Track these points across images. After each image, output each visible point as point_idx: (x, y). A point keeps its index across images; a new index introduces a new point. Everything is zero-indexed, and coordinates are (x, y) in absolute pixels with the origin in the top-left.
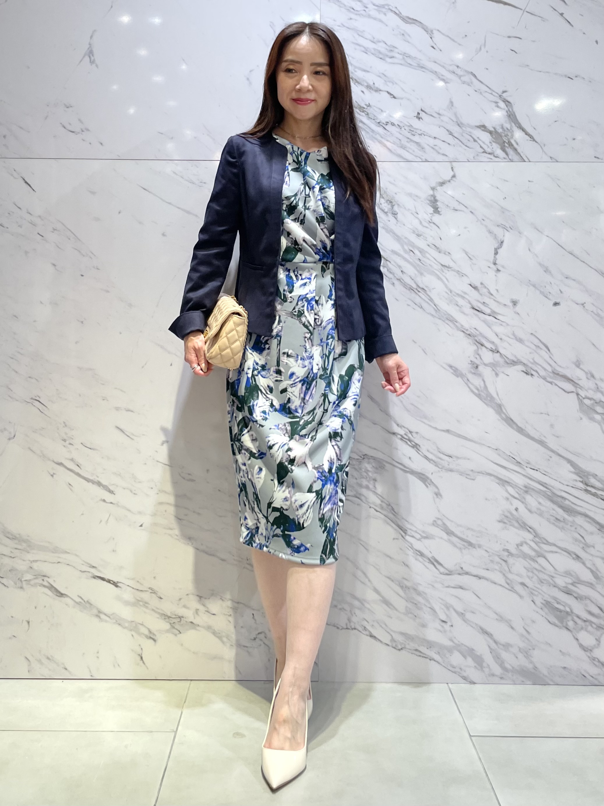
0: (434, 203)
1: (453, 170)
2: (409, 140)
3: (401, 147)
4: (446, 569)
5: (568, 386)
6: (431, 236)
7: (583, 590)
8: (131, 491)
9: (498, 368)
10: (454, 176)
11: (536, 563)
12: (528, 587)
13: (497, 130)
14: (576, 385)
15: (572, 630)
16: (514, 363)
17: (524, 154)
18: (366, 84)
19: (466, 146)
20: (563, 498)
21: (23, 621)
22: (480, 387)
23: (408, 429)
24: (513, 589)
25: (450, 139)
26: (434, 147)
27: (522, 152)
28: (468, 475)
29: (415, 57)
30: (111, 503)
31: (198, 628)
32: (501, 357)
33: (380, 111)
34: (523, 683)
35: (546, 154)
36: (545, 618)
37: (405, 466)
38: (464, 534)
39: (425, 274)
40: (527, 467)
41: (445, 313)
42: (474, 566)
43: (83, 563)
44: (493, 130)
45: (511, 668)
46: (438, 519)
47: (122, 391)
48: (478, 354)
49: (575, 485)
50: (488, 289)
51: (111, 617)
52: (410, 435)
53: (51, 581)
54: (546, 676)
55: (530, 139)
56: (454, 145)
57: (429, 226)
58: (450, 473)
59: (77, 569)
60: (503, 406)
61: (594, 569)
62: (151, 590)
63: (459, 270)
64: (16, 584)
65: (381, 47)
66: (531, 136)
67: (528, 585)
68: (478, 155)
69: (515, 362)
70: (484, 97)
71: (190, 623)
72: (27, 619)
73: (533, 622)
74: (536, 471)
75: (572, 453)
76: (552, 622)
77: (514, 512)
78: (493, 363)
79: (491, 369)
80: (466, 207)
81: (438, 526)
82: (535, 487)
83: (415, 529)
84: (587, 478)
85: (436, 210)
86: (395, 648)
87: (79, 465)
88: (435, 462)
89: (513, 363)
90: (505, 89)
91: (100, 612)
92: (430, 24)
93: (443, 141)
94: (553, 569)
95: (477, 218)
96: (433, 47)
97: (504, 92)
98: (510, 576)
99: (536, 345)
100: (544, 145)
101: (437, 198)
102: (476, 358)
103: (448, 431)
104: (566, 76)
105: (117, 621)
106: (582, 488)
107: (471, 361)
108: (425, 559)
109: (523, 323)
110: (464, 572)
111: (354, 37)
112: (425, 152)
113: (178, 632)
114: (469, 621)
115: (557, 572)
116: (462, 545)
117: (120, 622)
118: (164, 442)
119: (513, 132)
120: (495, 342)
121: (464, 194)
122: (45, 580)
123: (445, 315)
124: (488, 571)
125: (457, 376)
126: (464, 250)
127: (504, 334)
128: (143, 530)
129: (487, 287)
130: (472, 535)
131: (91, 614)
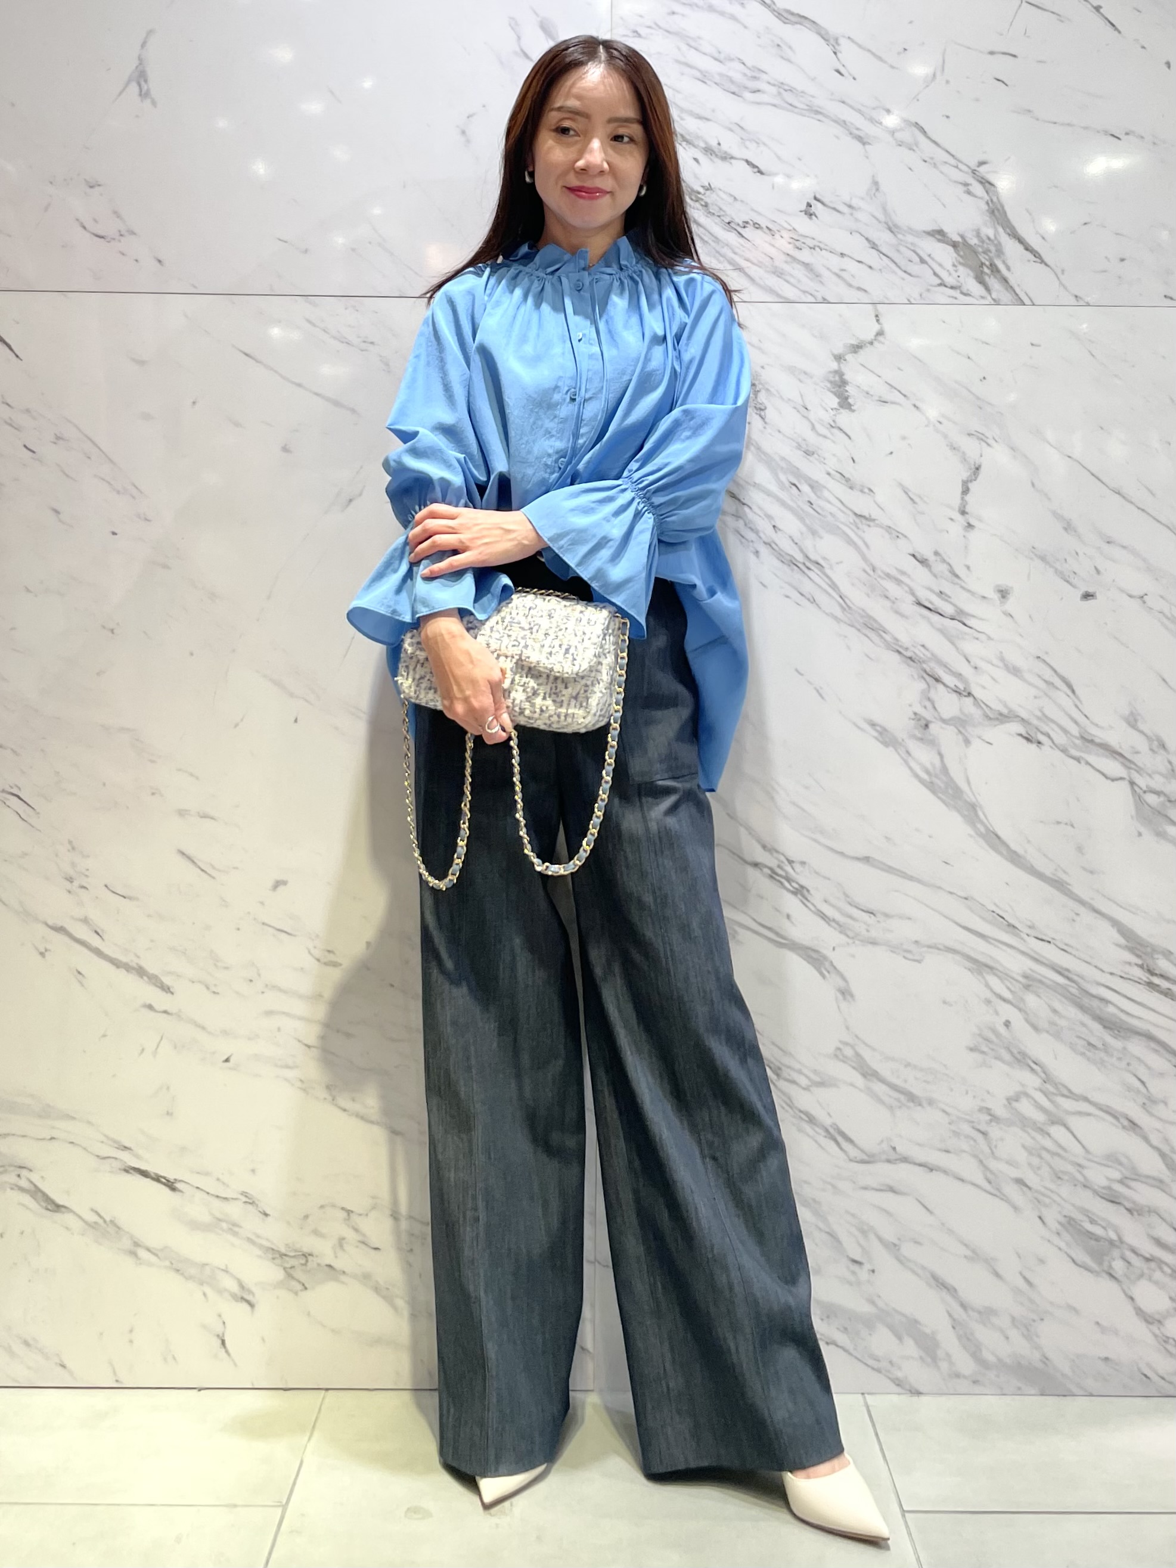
0: (839, 385)
1: (878, 321)
2: (789, 259)
3: (774, 273)
4: (862, 1151)
5: (1114, 767)
6: (835, 455)
7: (1144, 1195)
8: (208, 988)
9: (970, 728)
10: (880, 333)
11: (1046, 1136)
12: (1030, 1188)
13: (967, 239)
14: (1128, 764)
15: (1121, 1279)
16: (1002, 718)
17: (1023, 290)
18: (702, 145)
19: (905, 272)
20: (1102, 1000)
22: (934, 767)
24: (1000, 1192)
25: (871, 257)
26: (843, 274)
27: (1019, 285)
28: (909, 952)
29: (802, 92)
30: (165, 1012)
31: (343, 1278)
32: (974, 704)
33: (731, 200)
34: (1019, 1393)
35: (1065, 288)
36: (1066, 1253)
37: (777, 934)
38: (898, 1077)
39: (822, 532)
40: (1028, 935)
41: (863, 613)
42: (919, 1145)
43: (104, 1140)
44: (959, 239)
45: (995, 1360)
46: (846, 1044)
47: (192, 775)
48: (929, 699)
49: (1126, 973)
50: (950, 565)
51: (160, 1254)
52: (788, 868)
53: (35, 1178)
54: (1066, 1376)
55: (1035, 259)
56: (880, 270)
57: (829, 435)
58: (870, 946)
59: (91, 1153)
60: (981, 807)
61: (1165, 1149)
62: (246, 1196)
63: (894, 527)
65: (735, 71)
66: (1036, 254)
67: (1029, 1184)
68: (928, 290)
69: (1006, 717)
70: (942, 172)
71: (327, 1269)
73: (1042, 1261)
74: (1046, 944)
75: (1121, 907)
76: (1079, 1262)
77: (1002, 1030)
78: (959, 718)
79: (956, 730)
80: (905, 396)
81: (844, 1060)
82: (1045, 977)
83: (797, 1066)
84: (1152, 957)
85: (845, 403)
87: (100, 933)
88: (840, 926)
89: (1000, 717)
90: (983, 158)
91: (137, 1244)
92: (832, 27)
93: (859, 262)
94: (1083, 1149)
95: (926, 417)
96: (839, 72)
97: (982, 163)
98: (993, 1165)
99: (1047, 677)
100: (1063, 271)
101: (846, 377)
102: (925, 707)
103: (866, 860)
104: (1106, 133)
105: (172, 1264)
106: (1140, 979)
107: (915, 714)
108: (818, 1130)
109: (1021, 635)
110: (898, 1157)
111: (679, 49)
112: (821, 282)
113: (299, 1287)
114: (909, 1260)
115: (1090, 1157)
116: (895, 1099)
117: (179, 1266)
118: (278, 884)
119: (1000, 243)
120: (963, 673)
121: (899, 369)
122: (21, 1176)
123: (862, 617)
124: (950, 1155)
125: (886, 744)
126: (901, 485)
127: (982, 659)
128: (230, 1069)
129: (948, 560)
130: (916, 1079)
131: (119, 1249)
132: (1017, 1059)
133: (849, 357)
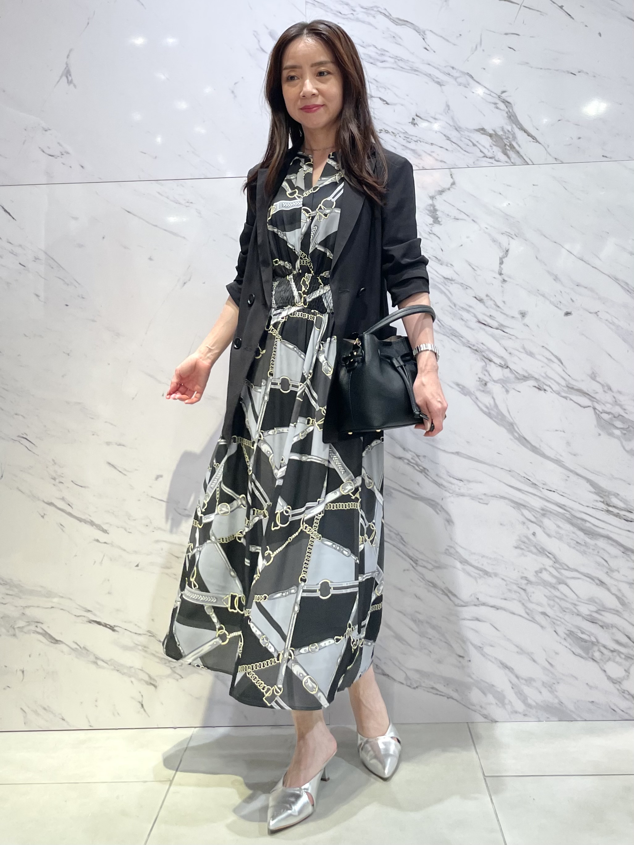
0: (433, 212)
1: (452, 177)
2: (404, 148)
4: (461, 600)
5: (585, 401)
6: (432, 248)
7: (609, 618)
8: (125, 530)
9: (508, 385)
10: (453, 184)
11: (557, 590)
12: (549, 617)
13: (497, 132)
14: (592, 399)
15: (598, 661)
16: (525, 378)
17: (527, 157)
19: (465, 151)
20: (582, 519)
21: (17, 670)
22: (490, 405)
23: (415, 453)
24: (534, 619)
25: (447, 144)
26: (433, 154)
27: (525, 154)
28: (481, 499)
29: (408, 60)
30: (105, 543)
31: (200, 672)
32: (510, 372)
34: (548, 720)
35: (550, 155)
36: (569, 649)
37: (413, 493)
38: (478, 562)
40: (543, 488)
41: (450, 328)
42: (491, 596)
43: (78, 607)
44: (491, 132)
45: (534, 704)
46: (451, 547)
47: (112, 424)
48: (486, 371)
49: (596, 506)
50: (494, 301)
51: (109, 663)
52: (417, 459)
53: (45, 627)
54: (571, 711)
55: (533, 141)
56: (452, 151)
57: (428, 237)
58: (461, 497)
59: (72, 614)
60: (516, 424)
61: (619, 595)
62: (151, 633)
63: (464, 283)
64: (8, 632)
65: (371, 51)
66: (534, 138)
67: (548, 615)
68: (478, 160)
69: (527, 377)
70: (482, 98)
72: (22, 668)
73: (557, 653)
74: (553, 493)
75: (591, 472)
76: (576, 654)
77: (532, 537)
78: (502, 379)
79: (502, 386)
80: (468, 215)
81: (450, 555)
82: (553, 510)
83: (426, 559)
84: (608, 497)
85: (436, 220)
86: (409, 686)
87: (70, 504)
88: (445, 487)
89: (523, 378)
90: (504, 89)
91: (97, 658)
92: (422, 26)
93: (441, 147)
94: (577, 597)
95: (479, 226)
96: (426, 49)
97: (503, 92)
98: (530, 605)
99: (548, 357)
100: (548, 146)
101: (437, 207)
102: (485, 375)
103: (457, 453)
104: (568, 72)
105: (115, 667)
106: (603, 509)
107: (479, 378)
108: (439, 591)
109: (533, 336)
110: (480, 603)
112: (421, 159)
113: (178, 677)
114: (488, 655)
115: (580, 600)
116: (478, 574)
117: (118, 668)
118: (158, 477)
119: (514, 133)
120: (505, 357)
121: (465, 202)
122: (38, 627)
123: (450, 330)
124: (506, 601)
125: (465, 395)
126: (467, 261)
127: (513, 348)
128: (139, 570)
129: (493, 299)
130: (487, 563)
131: (89, 661)
132: (539, 551)
133: (438, 197)
